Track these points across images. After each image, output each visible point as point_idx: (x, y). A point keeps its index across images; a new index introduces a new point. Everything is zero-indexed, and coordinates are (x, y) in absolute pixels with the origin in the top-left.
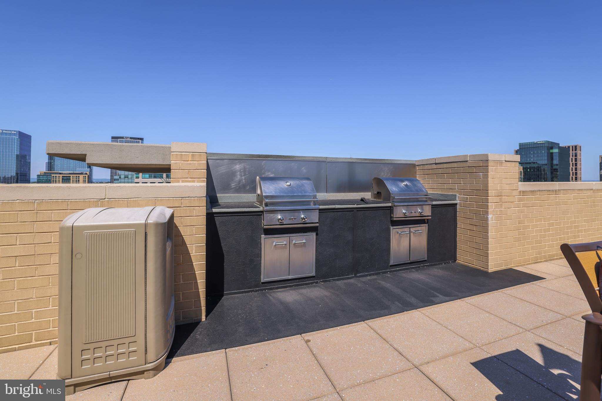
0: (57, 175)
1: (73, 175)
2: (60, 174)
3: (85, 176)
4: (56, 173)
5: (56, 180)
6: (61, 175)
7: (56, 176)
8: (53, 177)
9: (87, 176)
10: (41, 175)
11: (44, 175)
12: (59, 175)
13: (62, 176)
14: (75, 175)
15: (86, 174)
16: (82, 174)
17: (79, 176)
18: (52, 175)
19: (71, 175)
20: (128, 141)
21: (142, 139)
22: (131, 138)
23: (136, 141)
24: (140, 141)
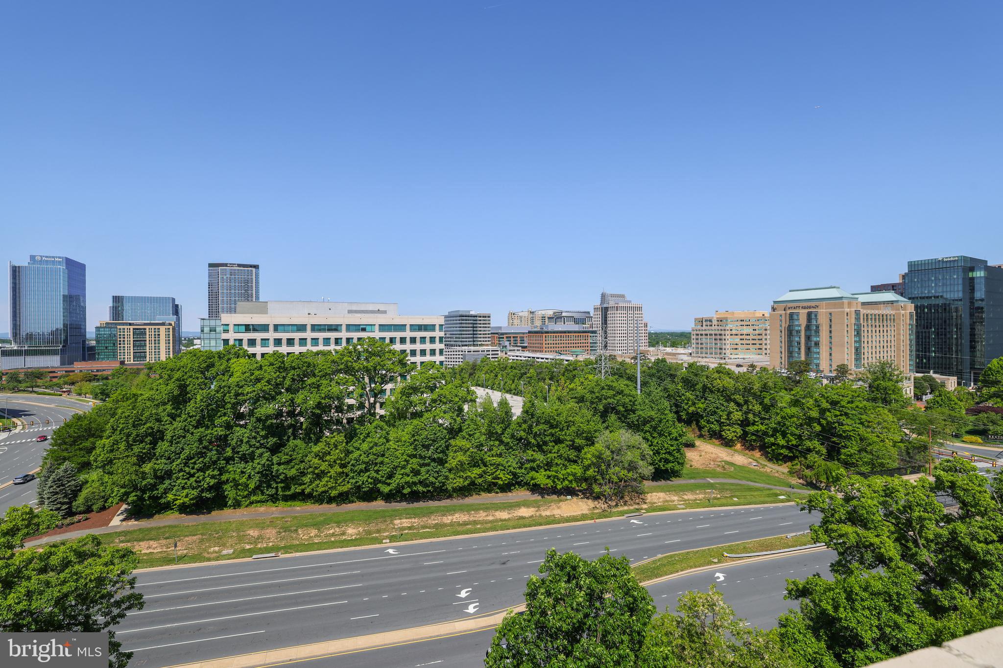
0: (126, 327)
1: (150, 327)
2: (130, 324)
3: (169, 329)
4: (126, 324)
5: (124, 335)
6: (132, 327)
7: (124, 329)
8: (120, 329)
9: (171, 327)
10: (101, 327)
11: (105, 327)
12: (129, 327)
13: (134, 329)
14: (153, 327)
15: (170, 325)
16: (163, 324)
17: (159, 329)
18: (118, 327)
19: (147, 327)
20: (235, 270)
21: (256, 267)
22: (239, 265)
23: (248, 270)
24: (254, 269)
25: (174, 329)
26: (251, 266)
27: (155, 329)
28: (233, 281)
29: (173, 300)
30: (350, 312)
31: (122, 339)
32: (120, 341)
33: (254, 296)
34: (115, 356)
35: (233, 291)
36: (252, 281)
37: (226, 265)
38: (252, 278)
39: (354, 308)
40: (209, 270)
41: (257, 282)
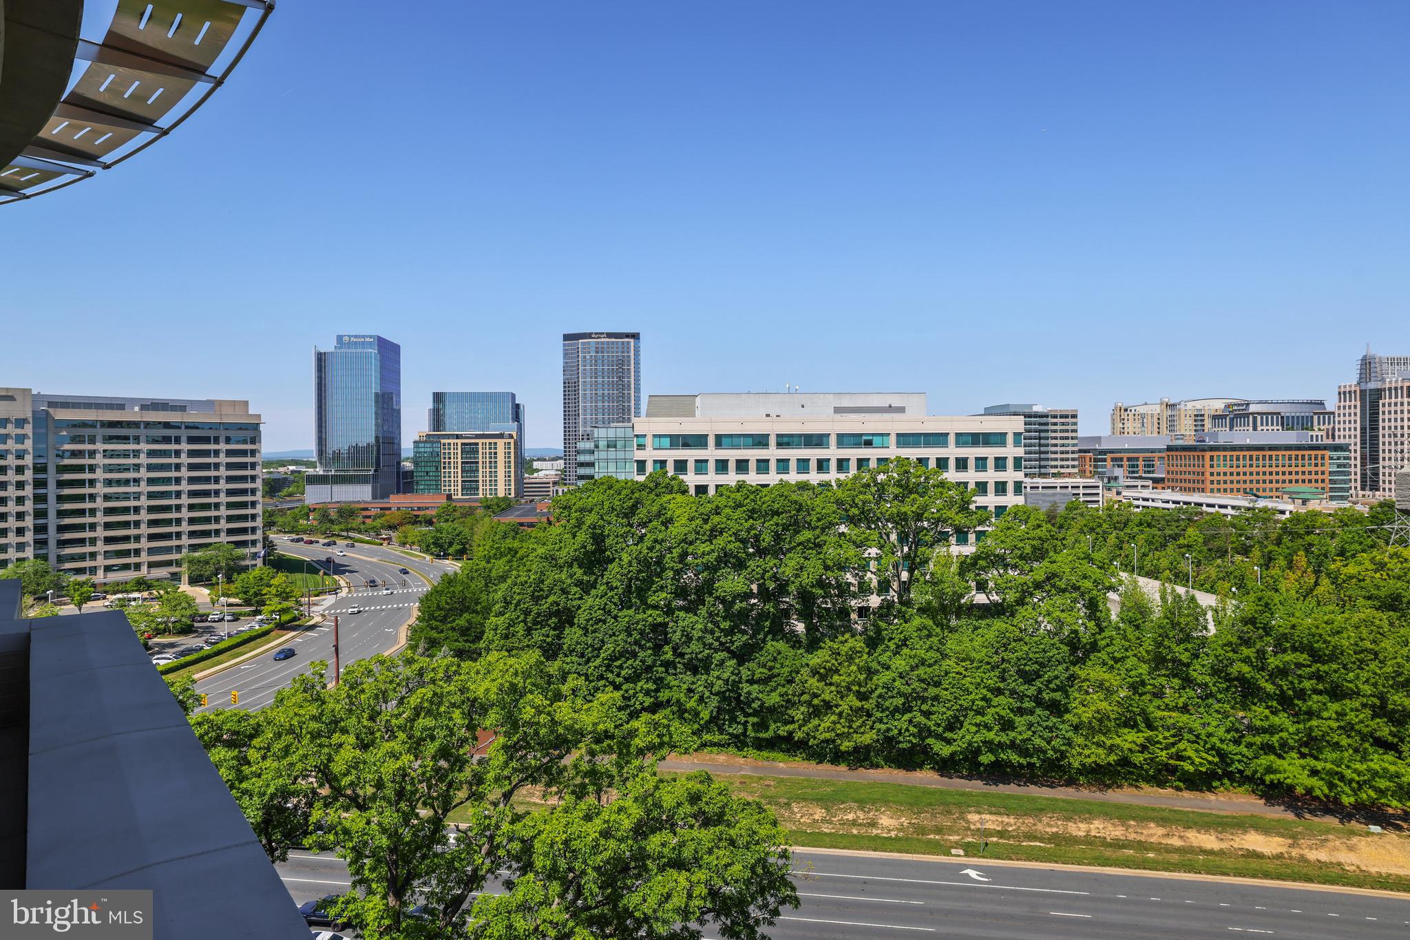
0: (452, 441)
1: (484, 441)
2: (458, 437)
3: (509, 443)
4: (449, 437)
5: (449, 453)
6: (459, 441)
7: (449, 444)
8: (444, 445)
9: (512, 441)
10: (420, 442)
11: (426, 442)
12: (456, 441)
13: (462, 444)
14: (488, 441)
15: (511, 436)
16: (501, 436)
17: (495, 443)
18: (443, 441)
19: (480, 441)
20: (603, 343)
21: (635, 336)
22: (610, 335)
23: (623, 343)
24: (632, 341)
25: (515, 443)
26: (627, 336)
27: (490, 443)
28: (600, 362)
29: (513, 396)
30: (838, 410)
31: (447, 460)
32: (445, 463)
33: (632, 386)
34: (438, 487)
35: (600, 380)
36: (629, 361)
37: (589, 336)
38: (629, 357)
39: (846, 402)
40: (564, 345)
41: (637, 363)
